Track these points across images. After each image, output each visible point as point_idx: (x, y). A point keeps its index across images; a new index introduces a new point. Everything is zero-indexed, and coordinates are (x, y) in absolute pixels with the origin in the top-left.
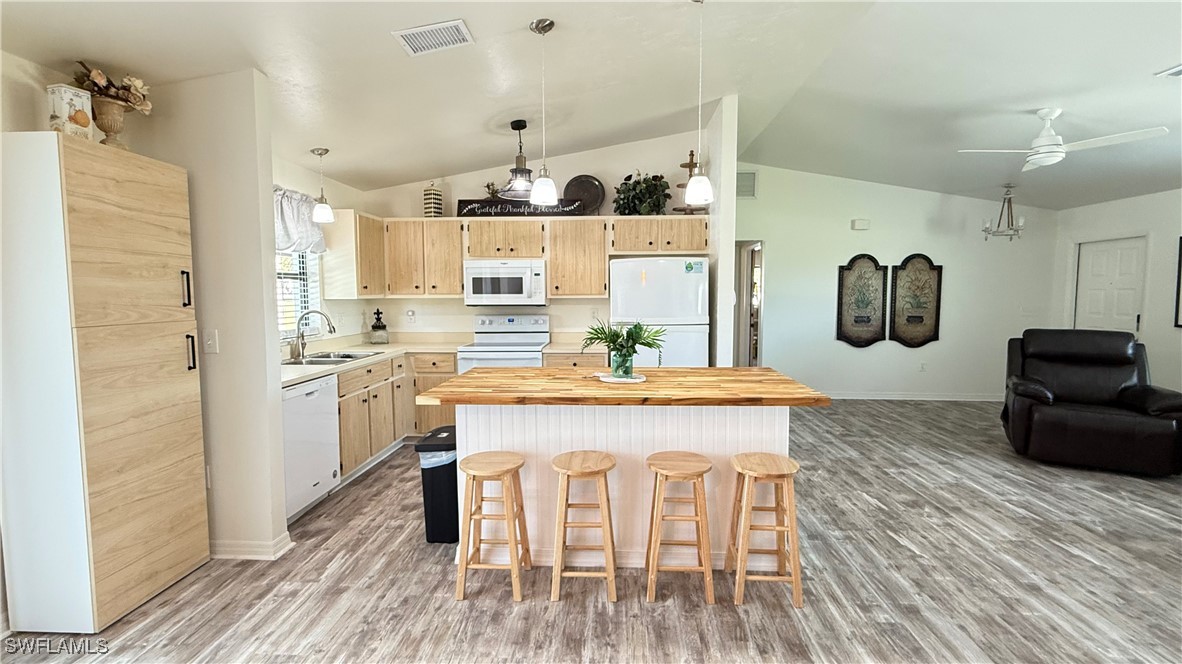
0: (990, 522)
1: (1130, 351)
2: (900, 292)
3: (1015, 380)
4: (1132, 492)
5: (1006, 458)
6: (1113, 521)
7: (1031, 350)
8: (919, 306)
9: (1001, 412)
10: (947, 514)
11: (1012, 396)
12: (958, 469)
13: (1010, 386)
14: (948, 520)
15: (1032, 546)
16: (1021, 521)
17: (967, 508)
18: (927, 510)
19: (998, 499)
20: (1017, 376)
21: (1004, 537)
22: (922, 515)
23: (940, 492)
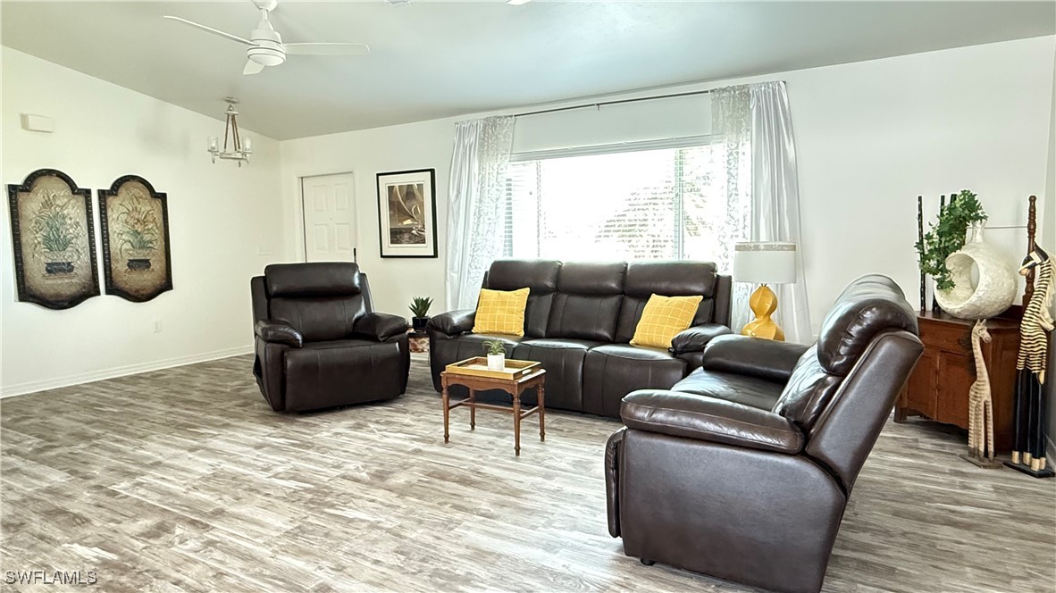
0: (260, 515)
1: (357, 282)
2: (114, 227)
3: (263, 324)
4: (377, 422)
5: (263, 419)
6: (372, 460)
7: (274, 288)
8: (143, 245)
9: (253, 365)
10: (206, 527)
11: (262, 343)
12: (213, 452)
13: (260, 333)
14: (209, 536)
15: (310, 528)
16: (292, 498)
17: (232, 504)
18: (178, 531)
19: (262, 477)
20: (263, 320)
21: (278, 530)
22: (172, 543)
23: (195, 495)
